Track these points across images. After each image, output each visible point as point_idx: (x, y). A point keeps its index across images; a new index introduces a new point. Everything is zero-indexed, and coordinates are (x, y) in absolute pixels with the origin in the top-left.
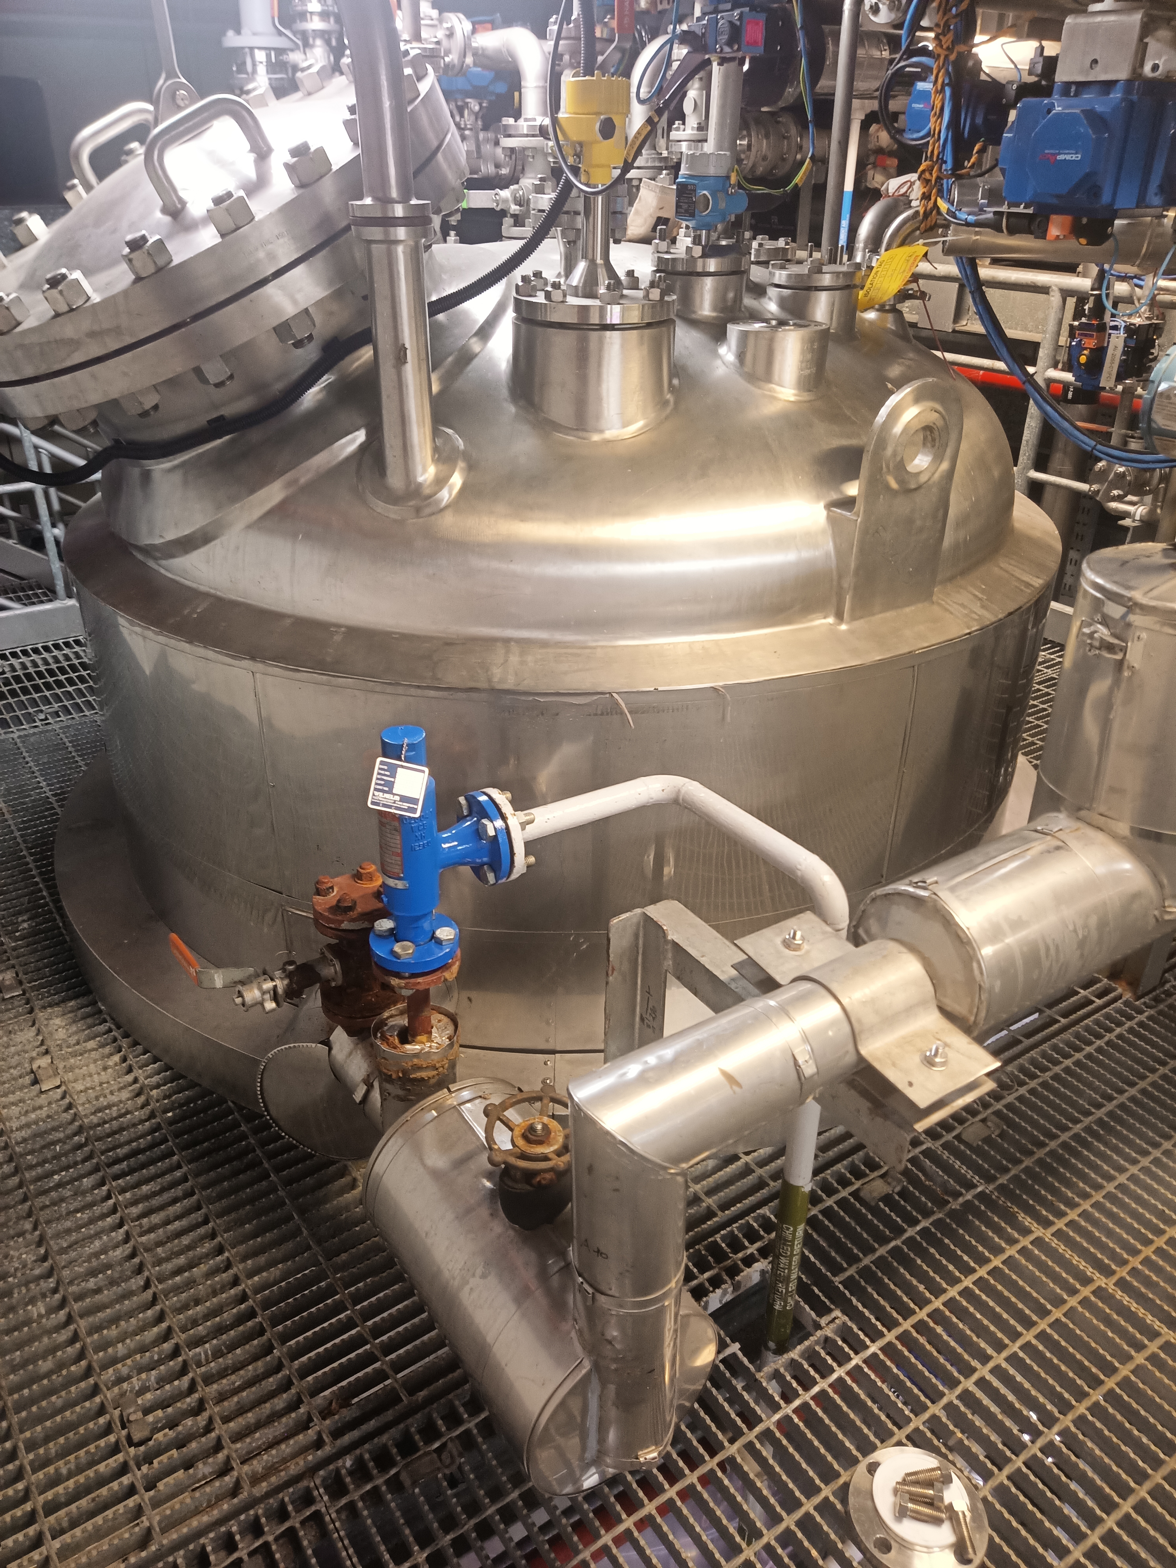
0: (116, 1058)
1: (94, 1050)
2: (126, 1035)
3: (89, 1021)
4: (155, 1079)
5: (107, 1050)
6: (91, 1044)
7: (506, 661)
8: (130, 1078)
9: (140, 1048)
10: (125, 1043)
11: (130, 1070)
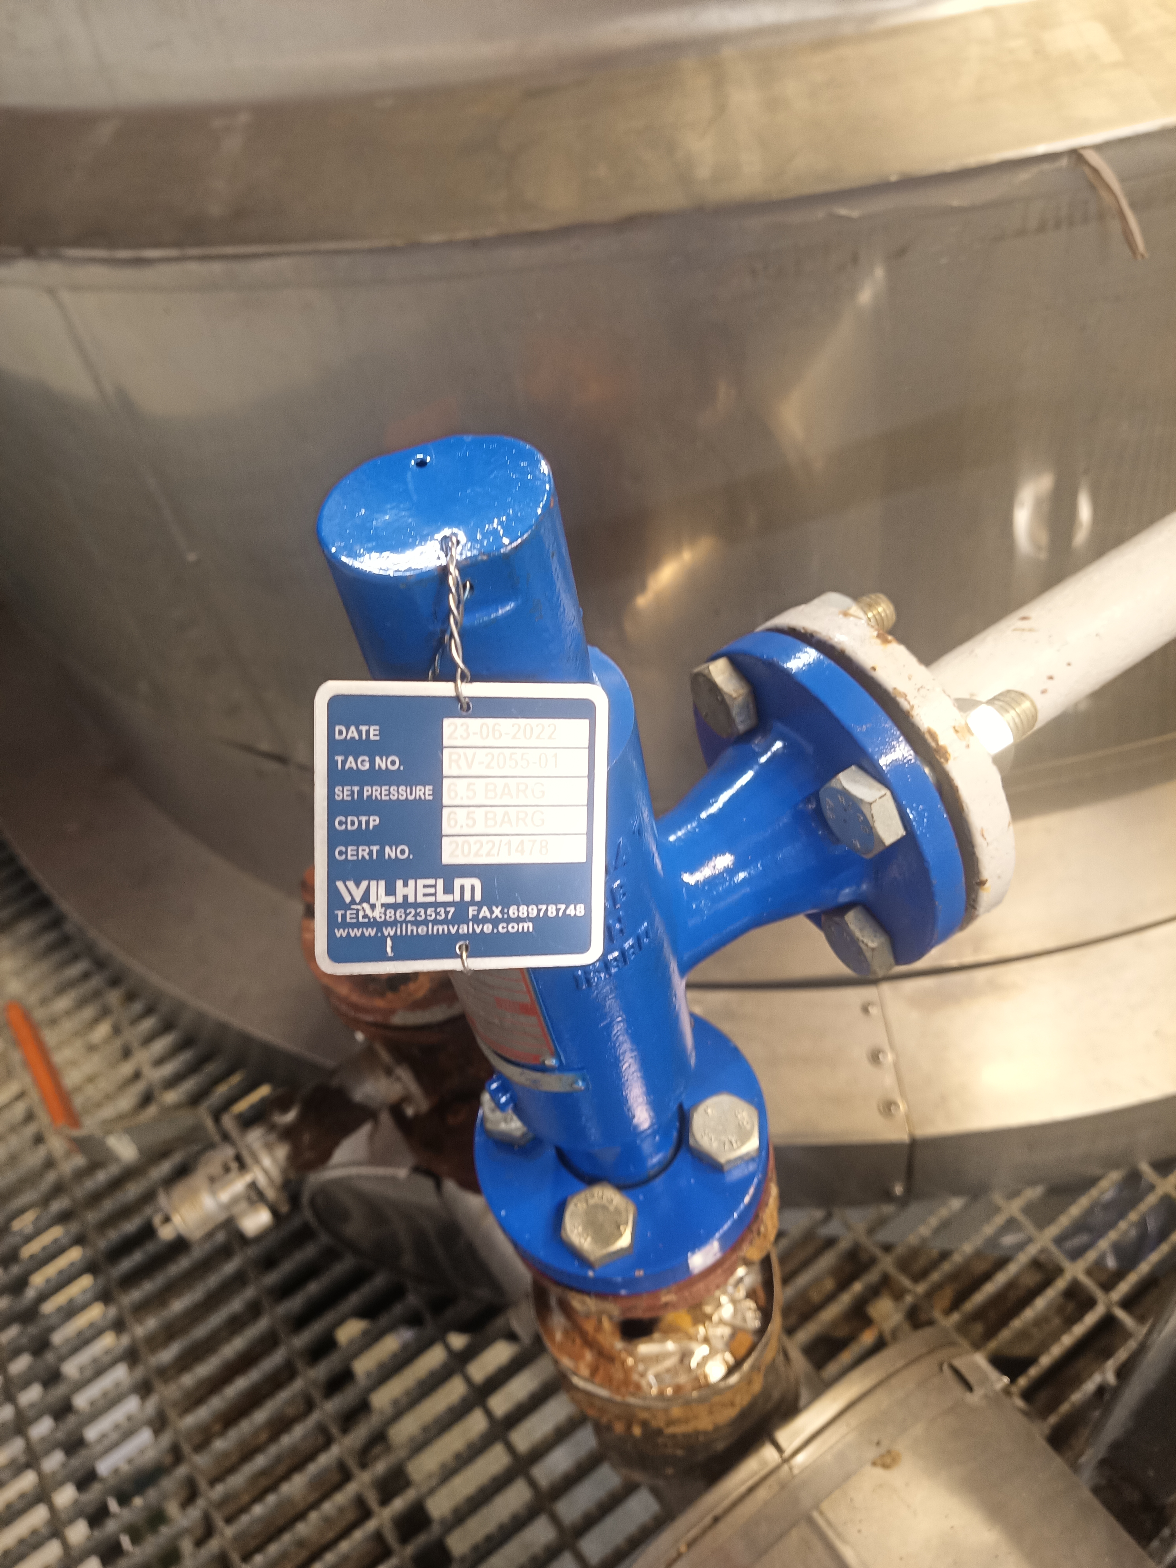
0: (103, 1030)
1: (68, 1013)
2: (115, 982)
3: (57, 957)
4: (169, 1069)
5: (89, 1012)
6: (63, 1003)
7: (721, 108)
8: (127, 1069)
9: (137, 1007)
10: (114, 997)
11: (127, 1053)
